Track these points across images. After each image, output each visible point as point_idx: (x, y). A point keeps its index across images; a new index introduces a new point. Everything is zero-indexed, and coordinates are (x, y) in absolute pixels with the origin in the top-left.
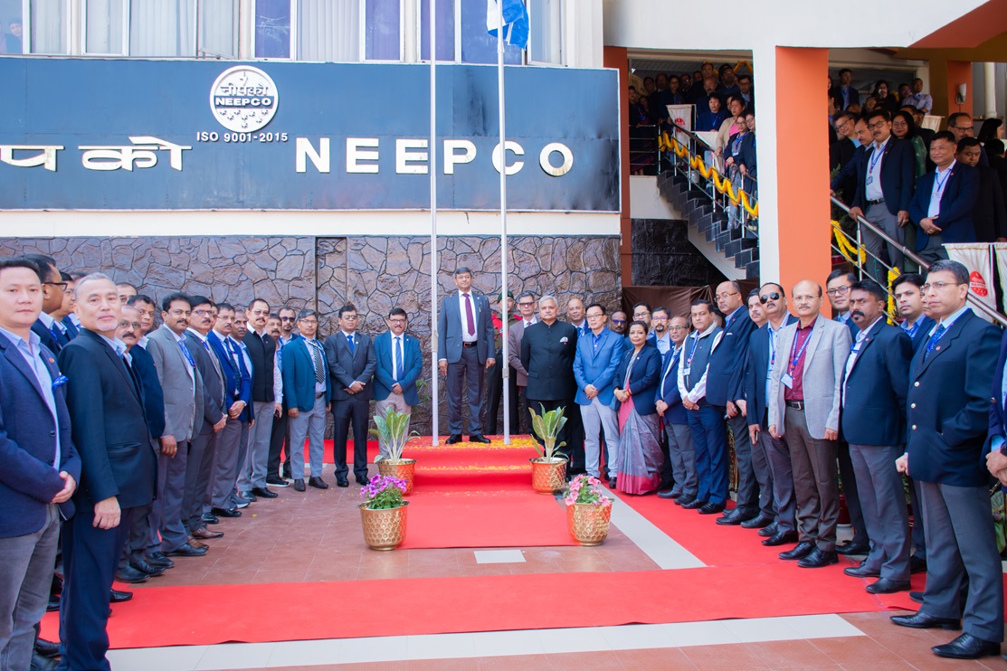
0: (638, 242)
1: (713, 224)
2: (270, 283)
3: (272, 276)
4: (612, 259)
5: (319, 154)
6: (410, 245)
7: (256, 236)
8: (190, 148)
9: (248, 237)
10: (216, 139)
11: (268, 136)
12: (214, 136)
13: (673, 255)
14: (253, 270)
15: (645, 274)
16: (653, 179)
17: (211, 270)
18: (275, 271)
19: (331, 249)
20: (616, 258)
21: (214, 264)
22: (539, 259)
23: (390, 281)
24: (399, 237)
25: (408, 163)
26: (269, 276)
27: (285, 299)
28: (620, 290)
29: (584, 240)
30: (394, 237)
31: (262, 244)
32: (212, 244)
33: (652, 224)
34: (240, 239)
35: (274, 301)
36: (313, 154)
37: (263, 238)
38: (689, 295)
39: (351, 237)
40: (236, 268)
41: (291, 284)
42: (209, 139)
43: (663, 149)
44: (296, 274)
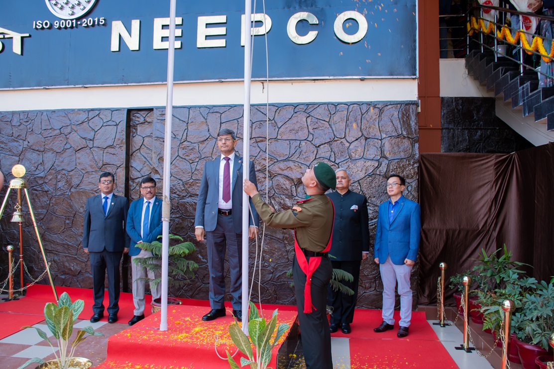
0: (447, 118)
1: (520, 88)
2: (88, 151)
3: (90, 144)
4: (409, 125)
5: (130, 35)
6: (210, 114)
7: (79, 110)
8: (28, 35)
9: (73, 110)
10: (48, 26)
11: (89, 21)
12: (46, 24)
13: (481, 129)
14: (75, 139)
15: (454, 146)
16: (462, 62)
17: (43, 140)
18: (92, 140)
19: (142, 120)
20: (413, 124)
21: (46, 134)
22: (333, 126)
23: (190, 148)
24: (200, 107)
25: (208, 37)
26: (88, 145)
27: (100, 164)
28: (417, 156)
29: (379, 106)
30: (195, 107)
31: (83, 117)
32: (45, 117)
33: (460, 102)
34: (67, 113)
35: (91, 166)
36: (125, 34)
37: (84, 111)
38: (493, 162)
39: (158, 108)
40: (62, 138)
41: (106, 151)
42: (43, 26)
43: (471, 33)
44: (110, 143)
